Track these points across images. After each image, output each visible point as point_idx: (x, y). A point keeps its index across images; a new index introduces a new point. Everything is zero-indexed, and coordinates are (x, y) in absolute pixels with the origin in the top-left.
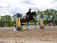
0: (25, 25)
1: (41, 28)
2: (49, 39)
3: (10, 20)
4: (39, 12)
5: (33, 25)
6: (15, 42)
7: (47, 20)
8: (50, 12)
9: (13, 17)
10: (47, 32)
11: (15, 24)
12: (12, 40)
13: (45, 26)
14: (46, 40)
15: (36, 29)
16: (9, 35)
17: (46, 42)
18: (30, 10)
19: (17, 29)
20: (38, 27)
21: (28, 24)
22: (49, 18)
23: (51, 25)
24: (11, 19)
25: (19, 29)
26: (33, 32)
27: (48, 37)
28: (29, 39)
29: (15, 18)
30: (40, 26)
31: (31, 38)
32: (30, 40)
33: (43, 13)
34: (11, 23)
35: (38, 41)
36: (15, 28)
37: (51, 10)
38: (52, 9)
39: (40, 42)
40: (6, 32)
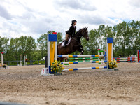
0: (68, 60)
1: (109, 68)
2: (128, 95)
3: (33, 49)
4: (102, 27)
5: (87, 59)
6: (45, 102)
7: (124, 47)
8: (131, 28)
9: (39, 41)
10: (122, 78)
11: (44, 59)
12: (37, 98)
13: (118, 62)
14: (120, 97)
15: (97, 70)
16: (29, 86)
17: (120, 101)
18: (74, 22)
19: (50, 69)
20: (101, 65)
21: (76, 57)
22: (127, 44)
23: (133, 61)
24: (35, 47)
25: (53, 71)
26: (88, 78)
27: (125, 90)
28: (78, 95)
29: (44, 42)
30: (105, 62)
31: (83, 91)
32: (81, 97)
33: (112, 31)
34: (35, 56)
35: (100, 100)
36: (45, 69)
37: (132, 24)
38: (136, 21)
39: (105, 102)
40: (23, 78)
